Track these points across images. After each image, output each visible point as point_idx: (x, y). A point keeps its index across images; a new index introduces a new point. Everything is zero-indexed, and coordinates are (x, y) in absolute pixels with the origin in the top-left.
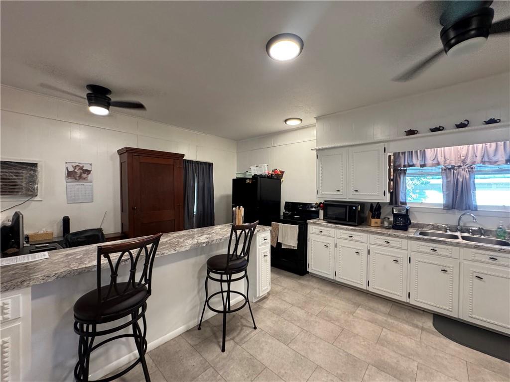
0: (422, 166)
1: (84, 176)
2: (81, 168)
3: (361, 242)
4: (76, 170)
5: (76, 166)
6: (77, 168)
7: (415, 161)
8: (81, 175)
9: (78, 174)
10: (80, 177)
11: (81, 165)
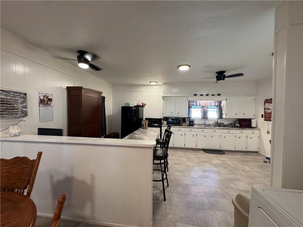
0: (196, 105)
1: (49, 102)
2: (47, 98)
3: (183, 131)
4: (45, 99)
5: (44, 96)
6: (45, 97)
7: (194, 104)
8: (47, 102)
9: (46, 101)
10: (47, 103)
11: (47, 95)
